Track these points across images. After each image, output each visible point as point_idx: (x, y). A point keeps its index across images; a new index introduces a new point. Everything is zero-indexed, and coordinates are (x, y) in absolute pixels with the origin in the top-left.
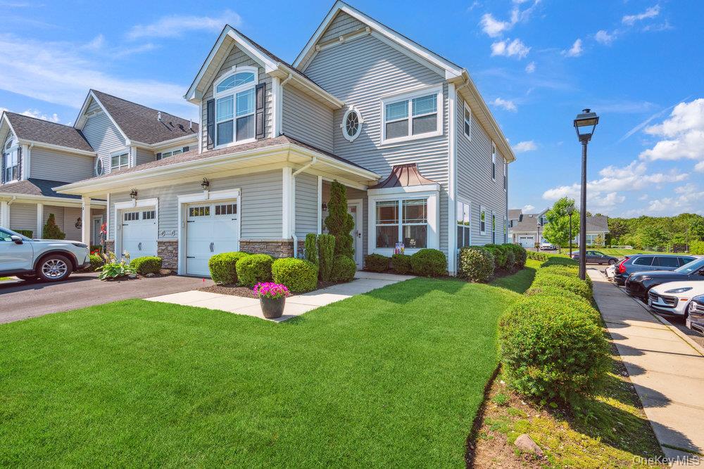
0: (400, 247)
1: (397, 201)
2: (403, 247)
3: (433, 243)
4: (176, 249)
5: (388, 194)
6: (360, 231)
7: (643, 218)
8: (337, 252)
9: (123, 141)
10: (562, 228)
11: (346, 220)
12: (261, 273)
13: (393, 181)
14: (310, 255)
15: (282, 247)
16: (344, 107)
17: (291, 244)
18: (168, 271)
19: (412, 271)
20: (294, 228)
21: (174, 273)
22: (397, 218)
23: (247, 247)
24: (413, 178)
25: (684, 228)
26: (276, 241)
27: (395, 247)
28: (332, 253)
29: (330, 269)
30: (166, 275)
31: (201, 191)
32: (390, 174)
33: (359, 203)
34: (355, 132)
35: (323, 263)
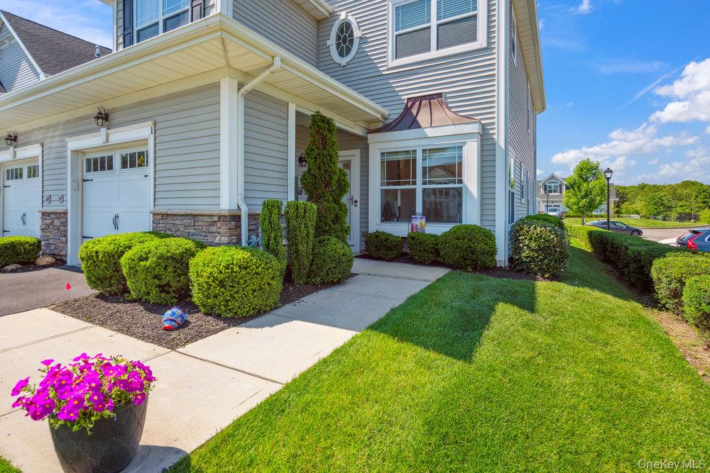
0: (419, 221)
1: (415, 151)
2: (423, 221)
3: (471, 215)
4: (65, 224)
5: (400, 141)
6: (357, 197)
7: (643, 187)
8: (320, 230)
9: (37, 75)
10: (586, 196)
11: (336, 178)
12: (168, 277)
13: (407, 120)
14: (269, 240)
15: (219, 224)
16: (333, 16)
17: (236, 218)
18: (49, 260)
19: (441, 260)
20: (241, 190)
21: (60, 262)
22: (414, 177)
23: (163, 224)
24: (439, 114)
25: (689, 196)
26: (208, 213)
27: (410, 221)
28: (311, 236)
29: (307, 263)
30: (44, 267)
31: (96, 130)
32: (401, 111)
33: (354, 155)
34: (349, 50)
35: (294, 253)
